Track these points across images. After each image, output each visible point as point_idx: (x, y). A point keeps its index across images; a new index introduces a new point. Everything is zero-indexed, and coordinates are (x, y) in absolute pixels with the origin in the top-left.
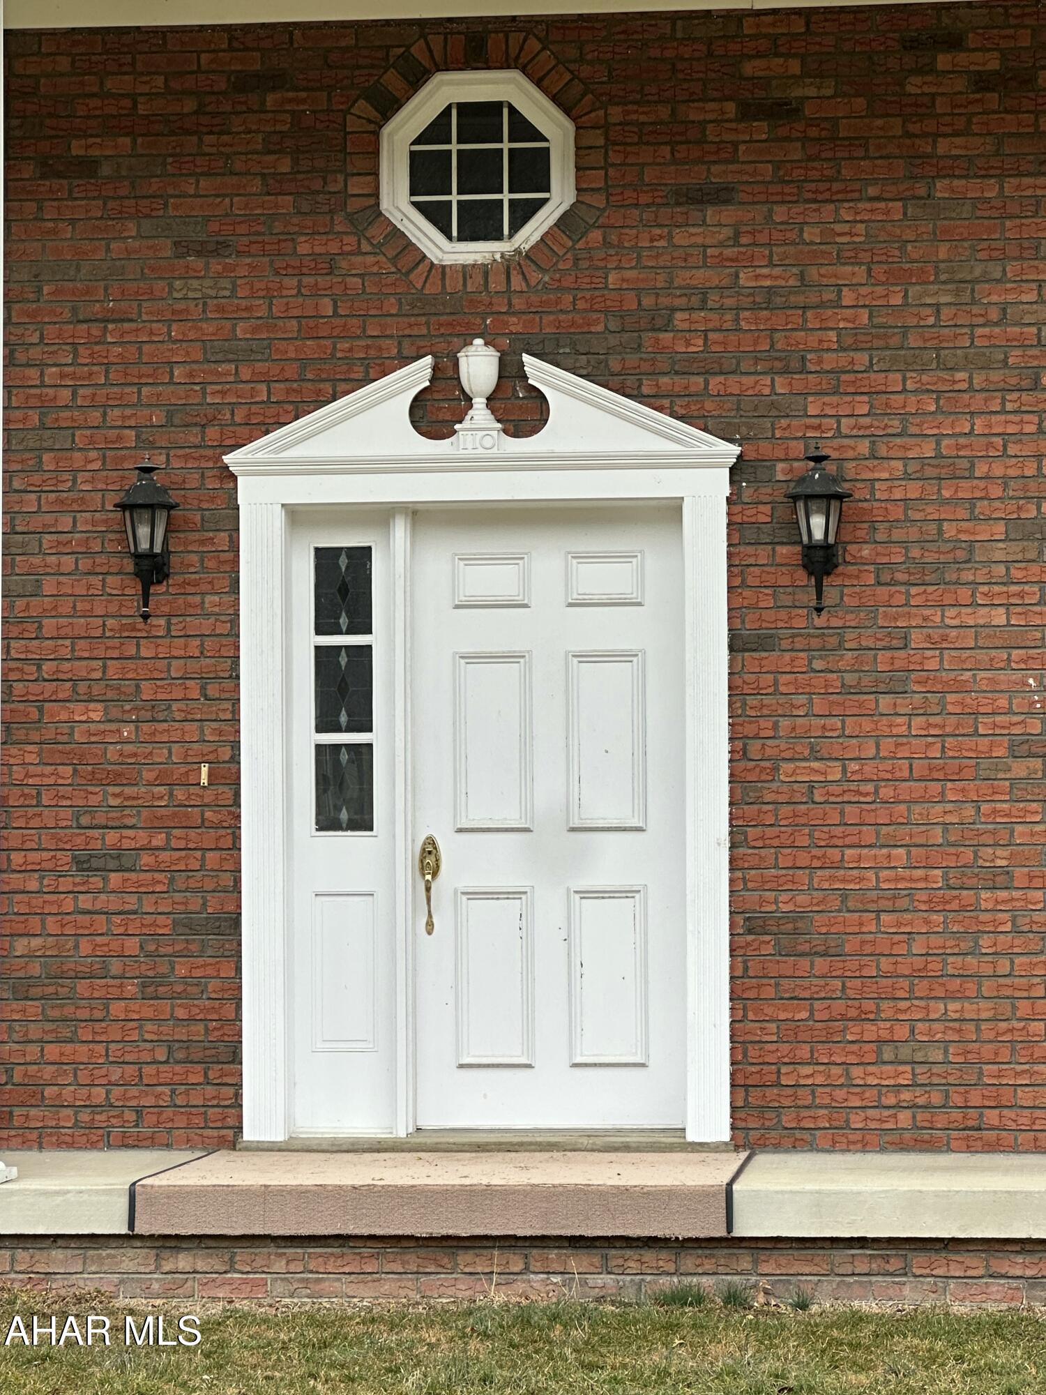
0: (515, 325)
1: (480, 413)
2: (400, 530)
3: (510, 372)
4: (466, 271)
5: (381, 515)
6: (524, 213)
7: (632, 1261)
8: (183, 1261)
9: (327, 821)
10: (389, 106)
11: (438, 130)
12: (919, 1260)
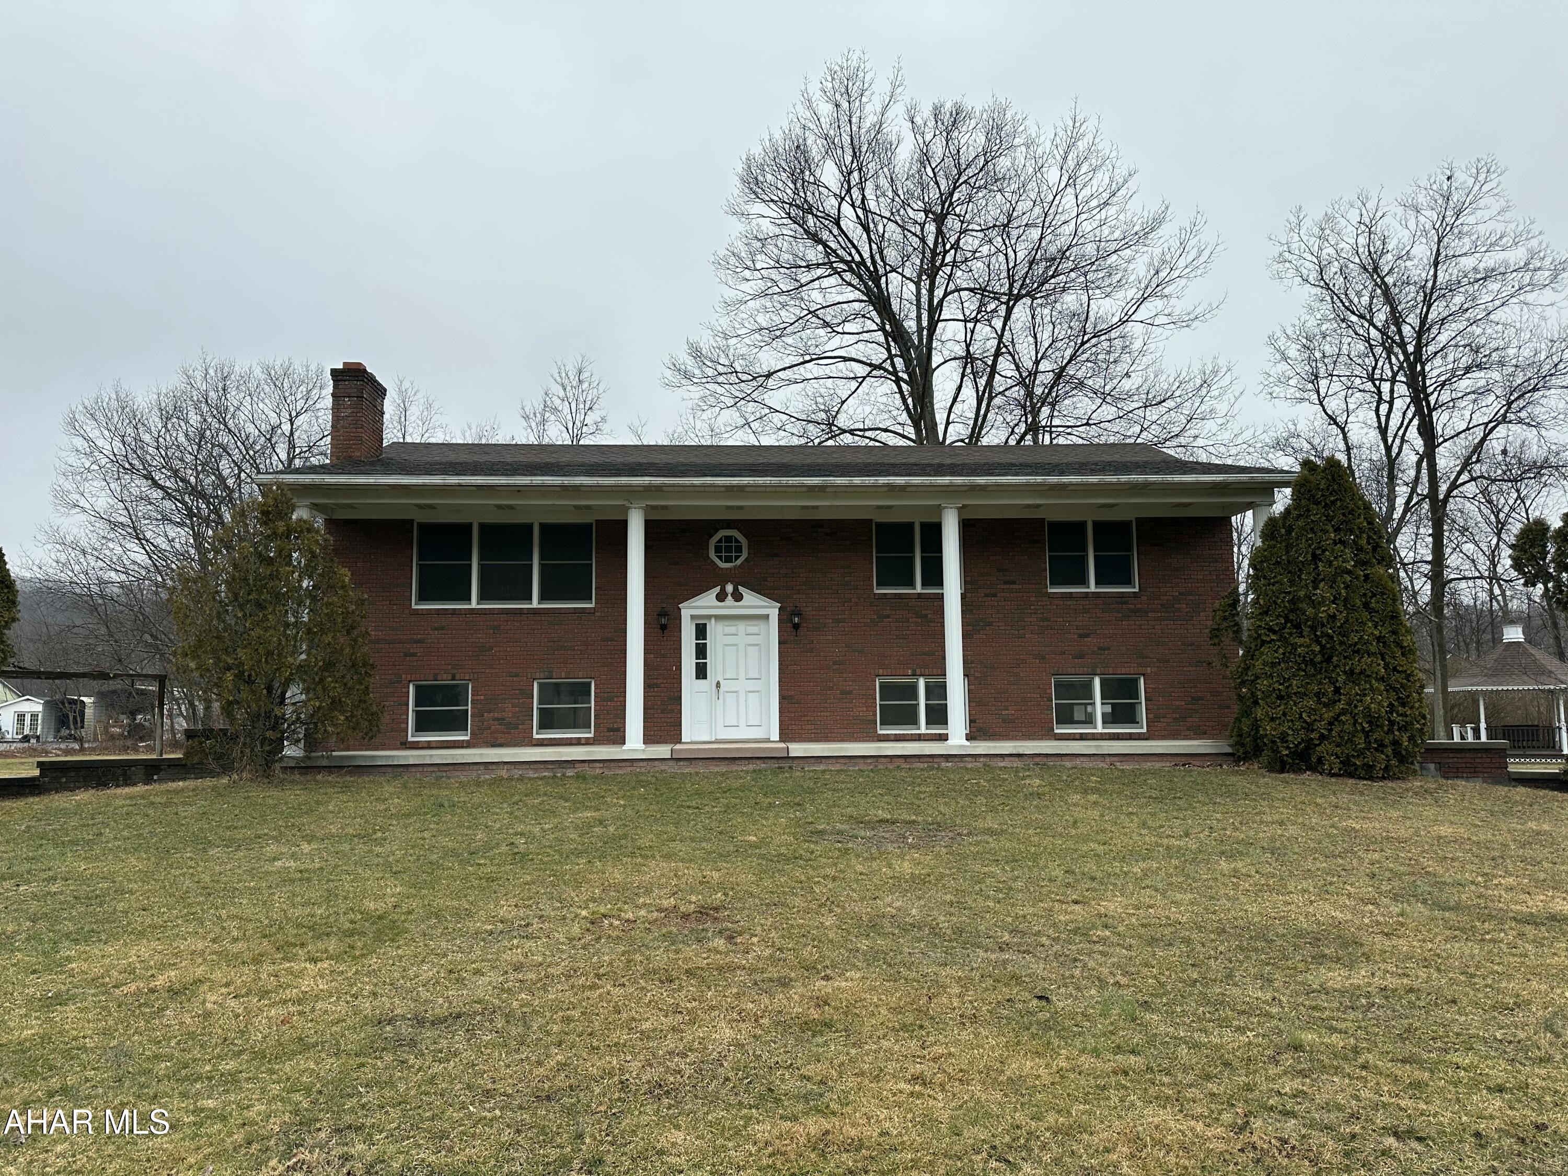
0: (736, 580)
1: (730, 597)
2: (713, 620)
3: (736, 589)
4: (727, 569)
5: (709, 617)
6: (737, 558)
7: (769, 761)
8: (681, 763)
9: (698, 677)
10: (711, 536)
11: (720, 541)
12: (824, 761)
